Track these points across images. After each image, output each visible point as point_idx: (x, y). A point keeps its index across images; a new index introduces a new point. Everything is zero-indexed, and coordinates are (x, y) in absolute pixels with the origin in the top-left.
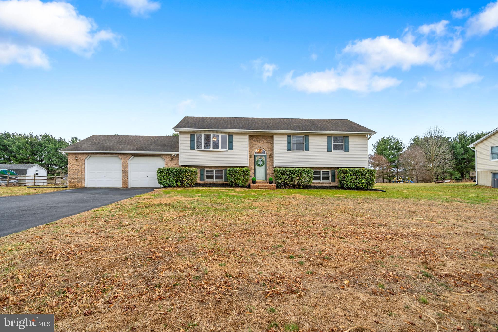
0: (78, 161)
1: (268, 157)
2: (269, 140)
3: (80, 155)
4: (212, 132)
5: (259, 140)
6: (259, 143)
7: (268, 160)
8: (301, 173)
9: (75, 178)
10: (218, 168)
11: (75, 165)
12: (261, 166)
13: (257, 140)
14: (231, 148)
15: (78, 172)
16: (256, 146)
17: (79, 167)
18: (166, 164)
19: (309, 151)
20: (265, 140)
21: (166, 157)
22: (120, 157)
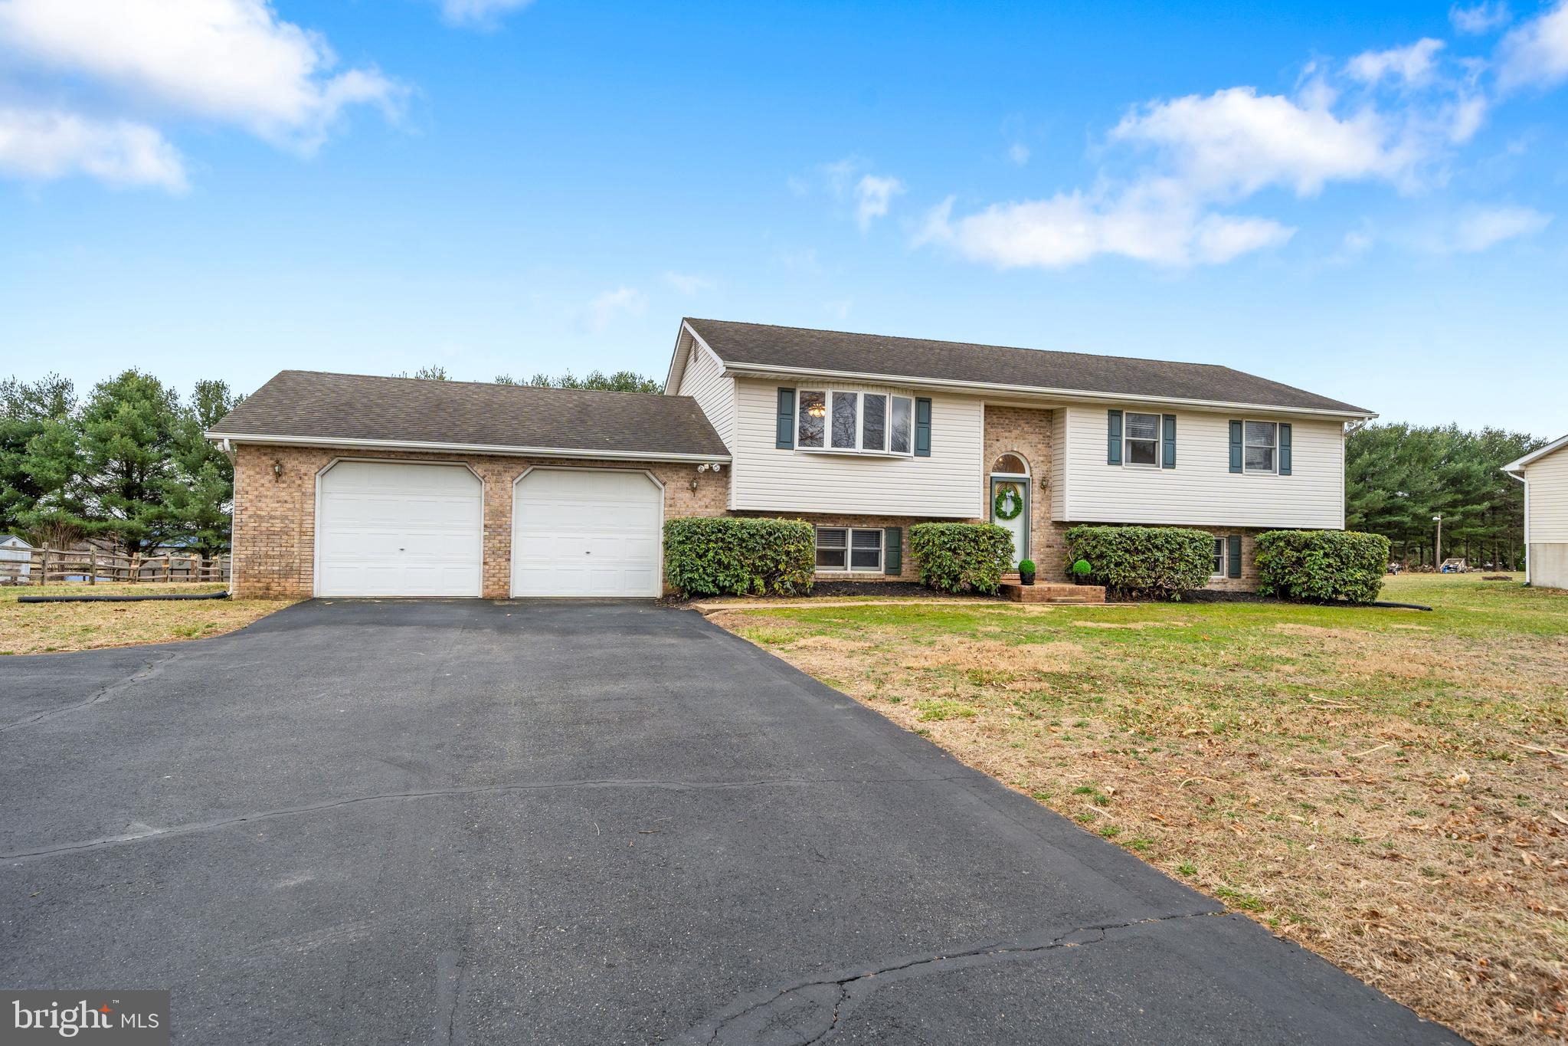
0: (284, 482)
1: (1036, 487)
2: (1043, 424)
3: (295, 455)
4: (867, 385)
5: (1007, 421)
6: (1007, 434)
7: (1036, 495)
8: (1181, 545)
9: (267, 556)
10: (864, 522)
11: (268, 500)
12: (1013, 516)
13: (1002, 421)
14: (923, 449)
15: (284, 532)
16: (998, 444)
17: (289, 509)
18: (669, 502)
19: (1174, 468)
20: (1027, 423)
21: (669, 474)
22: (479, 469)
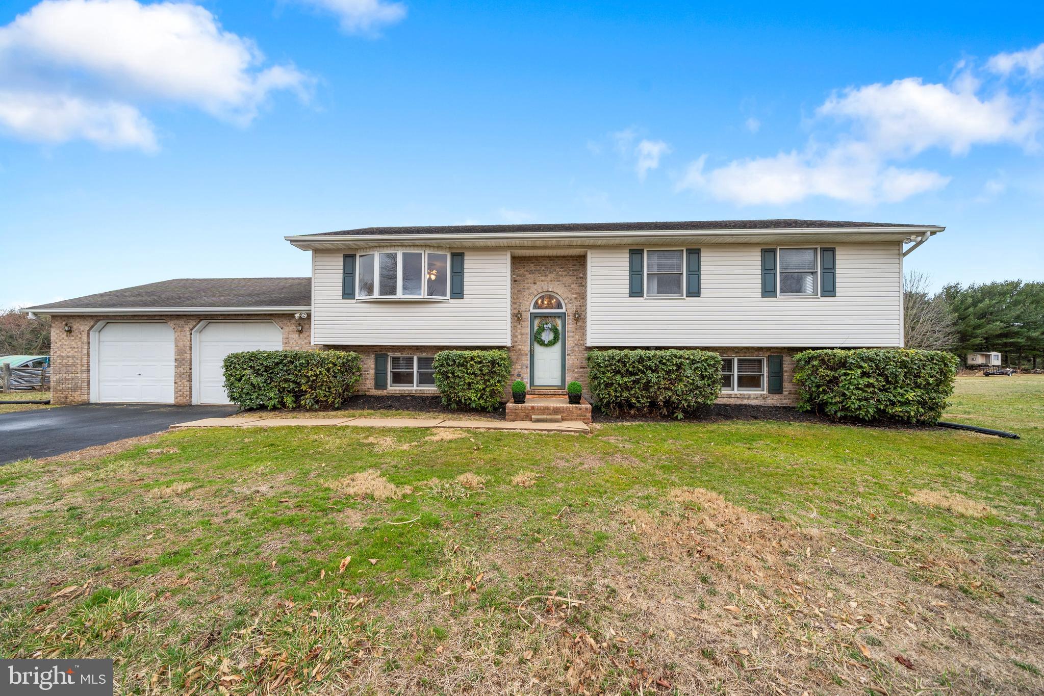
0: (73, 336)
1: (569, 320)
2: (575, 268)
3: (78, 320)
4: (402, 246)
5: (543, 268)
6: (543, 278)
7: (570, 327)
8: (679, 367)
9: (66, 379)
10: (424, 352)
11: (66, 347)
12: (551, 344)
13: (538, 268)
14: (458, 293)
15: (74, 365)
16: (535, 286)
17: (76, 352)
18: (286, 341)
19: (699, 296)
20: (562, 268)
21: (285, 321)
22: (171, 324)
